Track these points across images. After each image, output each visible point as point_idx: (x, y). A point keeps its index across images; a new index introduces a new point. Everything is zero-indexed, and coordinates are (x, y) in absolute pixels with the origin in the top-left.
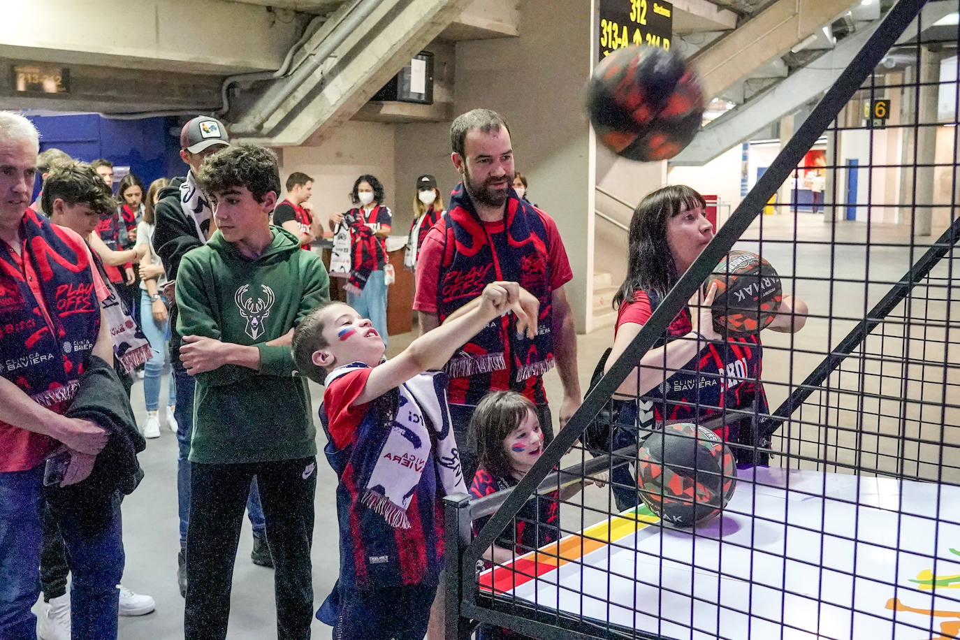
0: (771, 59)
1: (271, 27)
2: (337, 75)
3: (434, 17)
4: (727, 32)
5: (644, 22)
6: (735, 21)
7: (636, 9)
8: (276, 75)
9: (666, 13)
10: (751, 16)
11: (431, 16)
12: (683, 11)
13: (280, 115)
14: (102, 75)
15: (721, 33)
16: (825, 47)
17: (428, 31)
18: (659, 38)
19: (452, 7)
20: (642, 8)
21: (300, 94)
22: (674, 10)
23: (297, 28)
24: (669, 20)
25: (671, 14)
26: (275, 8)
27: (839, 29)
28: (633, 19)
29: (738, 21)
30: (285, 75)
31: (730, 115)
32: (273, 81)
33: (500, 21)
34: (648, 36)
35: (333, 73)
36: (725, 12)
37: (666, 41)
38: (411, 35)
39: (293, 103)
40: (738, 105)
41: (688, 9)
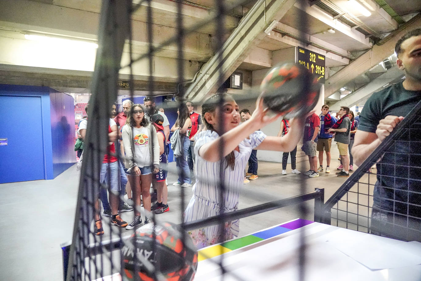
0: (362, 74)
1: (190, 66)
2: (209, 79)
3: (238, 59)
4: (345, 66)
5: (315, 61)
6: (349, 62)
7: (312, 57)
8: (192, 81)
9: (323, 59)
10: (354, 60)
11: (237, 58)
12: (329, 58)
13: (193, 93)
14: (141, 83)
15: (344, 66)
16: (383, 72)
17: (236, 64)
18: (320, 67)
19: (244, 55)
20: (314, 57)
21: (199, 86)
22: (326, 58)
23: (199, 67)
24: (324, 61)
25: (325, 59)
26: (192, 61)
27: (388, 65)
28: (311, 60)
29: (350, 62)
30: (195, 81)
31: (350, 95)
32: (192, 83)
33: (265, 63)
34: (317, 66)
35: (208, 79)
36: (345, 59)
37: (323, 68)
38: (231, 65)
39: (197, 90)
40: (353, 92)
41: (331, 58)
